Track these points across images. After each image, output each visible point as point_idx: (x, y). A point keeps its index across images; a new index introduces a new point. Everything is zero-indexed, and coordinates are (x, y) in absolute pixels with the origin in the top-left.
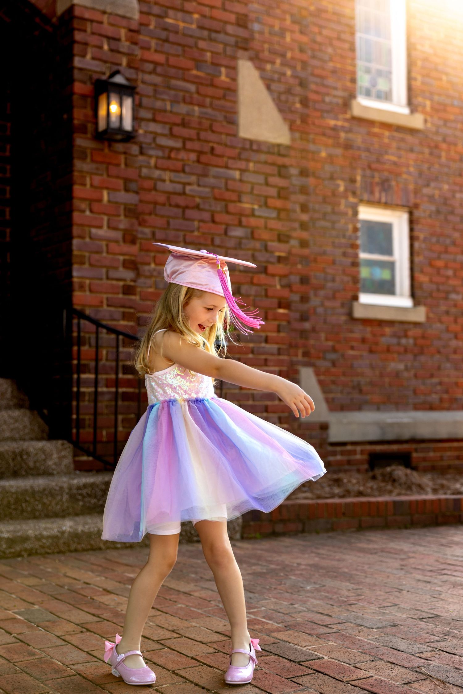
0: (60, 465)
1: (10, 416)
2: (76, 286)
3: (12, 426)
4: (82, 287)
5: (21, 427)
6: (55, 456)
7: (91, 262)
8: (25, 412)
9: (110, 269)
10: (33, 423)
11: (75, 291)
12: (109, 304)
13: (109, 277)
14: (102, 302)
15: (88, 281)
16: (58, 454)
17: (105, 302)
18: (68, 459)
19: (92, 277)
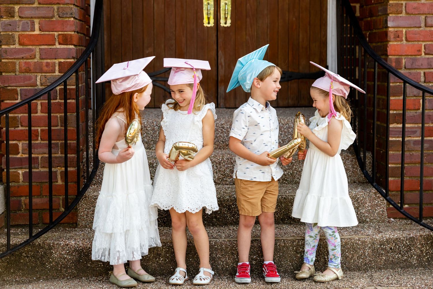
2: (391, 36)
4: (398, 37)
6: (368, 204)
7: (407, 11)
8: (347, 156)
9: (428, 15)
10: (355, 166)
11: (390, 41)
12: (426, 52)
13: (428, 25)
14: (420, 51)
15: (404, 30)
16: (370, 202)
17: (423, 50)
18: (381, 208)
19: (410, 26)
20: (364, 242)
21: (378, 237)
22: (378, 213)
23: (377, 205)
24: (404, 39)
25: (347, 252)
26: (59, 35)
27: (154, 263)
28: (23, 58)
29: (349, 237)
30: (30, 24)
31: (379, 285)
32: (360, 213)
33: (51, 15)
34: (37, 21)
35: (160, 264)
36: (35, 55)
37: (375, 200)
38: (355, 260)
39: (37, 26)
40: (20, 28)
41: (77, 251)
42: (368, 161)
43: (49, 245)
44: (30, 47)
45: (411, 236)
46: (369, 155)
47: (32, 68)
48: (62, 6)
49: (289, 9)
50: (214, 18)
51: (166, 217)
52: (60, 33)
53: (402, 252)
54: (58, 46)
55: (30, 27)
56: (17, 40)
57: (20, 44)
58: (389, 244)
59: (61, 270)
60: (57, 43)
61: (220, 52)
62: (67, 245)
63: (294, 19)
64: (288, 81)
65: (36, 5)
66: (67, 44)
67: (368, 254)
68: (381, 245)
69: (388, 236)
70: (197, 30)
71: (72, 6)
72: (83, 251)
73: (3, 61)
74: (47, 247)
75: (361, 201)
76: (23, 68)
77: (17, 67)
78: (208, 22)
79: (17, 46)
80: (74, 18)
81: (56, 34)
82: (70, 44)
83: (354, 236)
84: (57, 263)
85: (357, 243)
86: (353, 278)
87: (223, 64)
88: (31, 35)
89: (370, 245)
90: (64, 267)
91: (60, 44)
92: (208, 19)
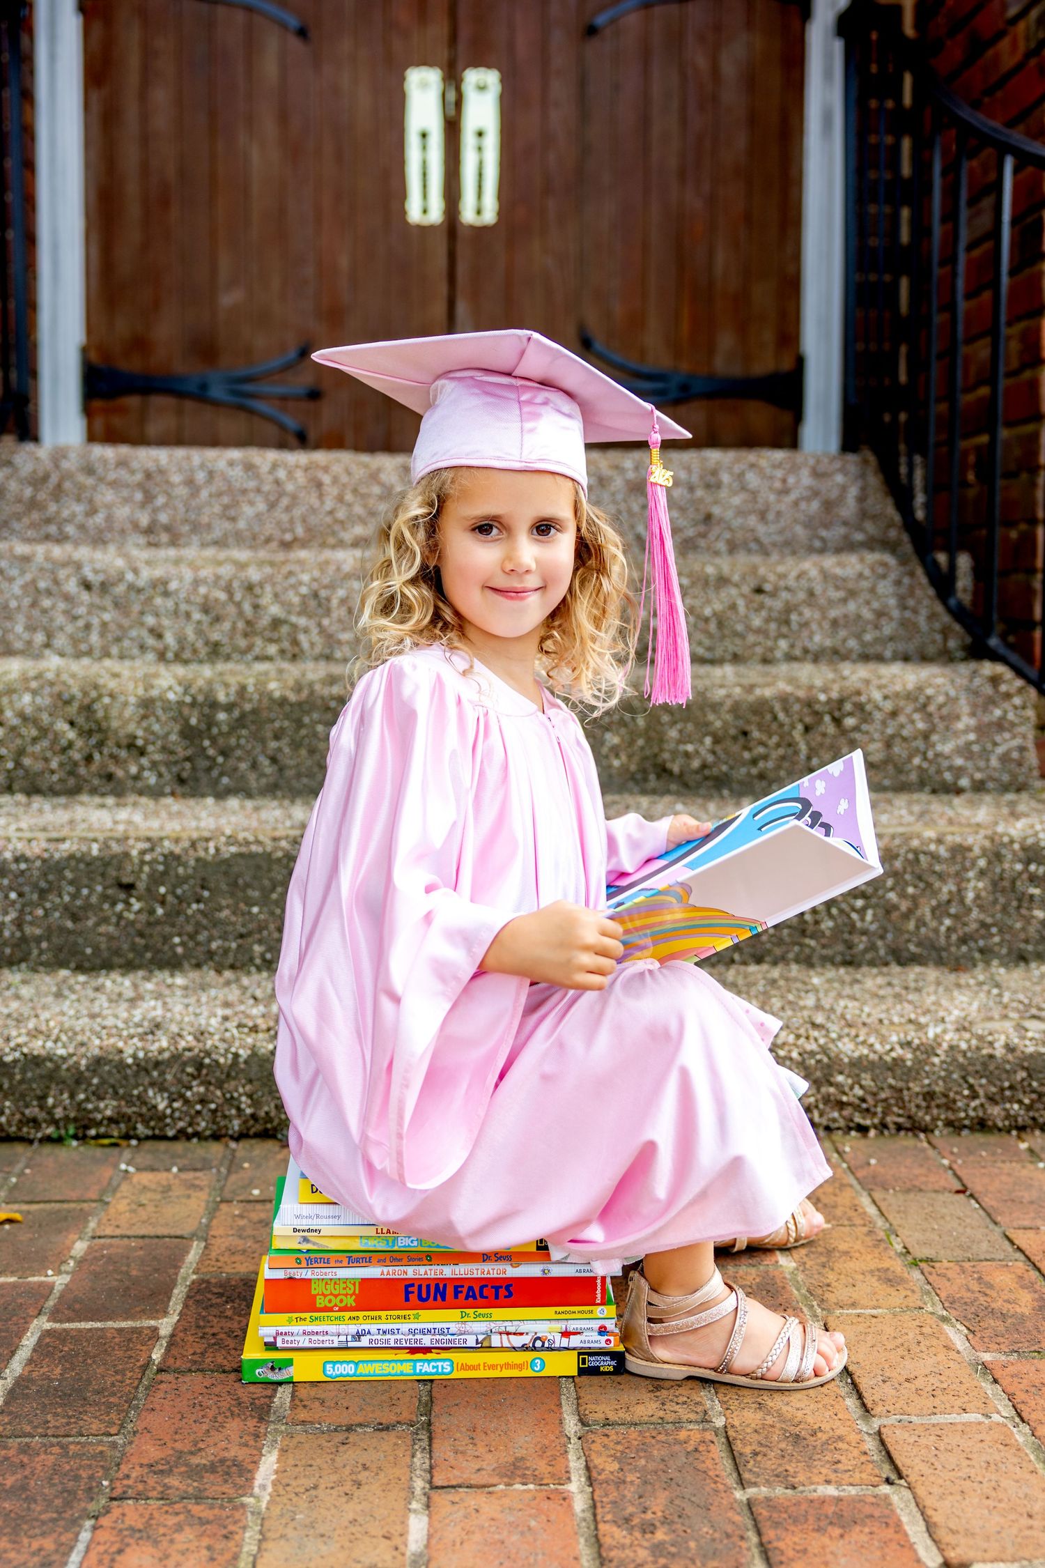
0: (985, 754)
1: (825, 575)
3: (833, 613)
5: (867, 614)
6: (966, 721)
8: (883, 564)
10: (911, 603)
16: (973, 714)
18: (1014, 737)
20: (959, 851)
21: (1017, 829)
22: (1005, 758)
23: (1000, 725)
25: (892, 889)
27: (105, 920)
29: (901, 830)
31: (1034, 1017)
32: (937, 755)
35: (132, 923)
37: (991, 707)
38: (921, 923)
42: (964, 582)
46: (964, 562)
49: (683, 170)
50: (443, 197)
51: (188, 759)
61: (461, 306)
63: (699, 203)
64: (677, 401)
67: (978, 897)
68: (1027, 863)
70: (387, 235)
75: (940, 708)
78: (424, 207)
83: (918, 827)
85: (932, 854)
86: (918, 990)
89: (982, 863)
92: (425, 195)
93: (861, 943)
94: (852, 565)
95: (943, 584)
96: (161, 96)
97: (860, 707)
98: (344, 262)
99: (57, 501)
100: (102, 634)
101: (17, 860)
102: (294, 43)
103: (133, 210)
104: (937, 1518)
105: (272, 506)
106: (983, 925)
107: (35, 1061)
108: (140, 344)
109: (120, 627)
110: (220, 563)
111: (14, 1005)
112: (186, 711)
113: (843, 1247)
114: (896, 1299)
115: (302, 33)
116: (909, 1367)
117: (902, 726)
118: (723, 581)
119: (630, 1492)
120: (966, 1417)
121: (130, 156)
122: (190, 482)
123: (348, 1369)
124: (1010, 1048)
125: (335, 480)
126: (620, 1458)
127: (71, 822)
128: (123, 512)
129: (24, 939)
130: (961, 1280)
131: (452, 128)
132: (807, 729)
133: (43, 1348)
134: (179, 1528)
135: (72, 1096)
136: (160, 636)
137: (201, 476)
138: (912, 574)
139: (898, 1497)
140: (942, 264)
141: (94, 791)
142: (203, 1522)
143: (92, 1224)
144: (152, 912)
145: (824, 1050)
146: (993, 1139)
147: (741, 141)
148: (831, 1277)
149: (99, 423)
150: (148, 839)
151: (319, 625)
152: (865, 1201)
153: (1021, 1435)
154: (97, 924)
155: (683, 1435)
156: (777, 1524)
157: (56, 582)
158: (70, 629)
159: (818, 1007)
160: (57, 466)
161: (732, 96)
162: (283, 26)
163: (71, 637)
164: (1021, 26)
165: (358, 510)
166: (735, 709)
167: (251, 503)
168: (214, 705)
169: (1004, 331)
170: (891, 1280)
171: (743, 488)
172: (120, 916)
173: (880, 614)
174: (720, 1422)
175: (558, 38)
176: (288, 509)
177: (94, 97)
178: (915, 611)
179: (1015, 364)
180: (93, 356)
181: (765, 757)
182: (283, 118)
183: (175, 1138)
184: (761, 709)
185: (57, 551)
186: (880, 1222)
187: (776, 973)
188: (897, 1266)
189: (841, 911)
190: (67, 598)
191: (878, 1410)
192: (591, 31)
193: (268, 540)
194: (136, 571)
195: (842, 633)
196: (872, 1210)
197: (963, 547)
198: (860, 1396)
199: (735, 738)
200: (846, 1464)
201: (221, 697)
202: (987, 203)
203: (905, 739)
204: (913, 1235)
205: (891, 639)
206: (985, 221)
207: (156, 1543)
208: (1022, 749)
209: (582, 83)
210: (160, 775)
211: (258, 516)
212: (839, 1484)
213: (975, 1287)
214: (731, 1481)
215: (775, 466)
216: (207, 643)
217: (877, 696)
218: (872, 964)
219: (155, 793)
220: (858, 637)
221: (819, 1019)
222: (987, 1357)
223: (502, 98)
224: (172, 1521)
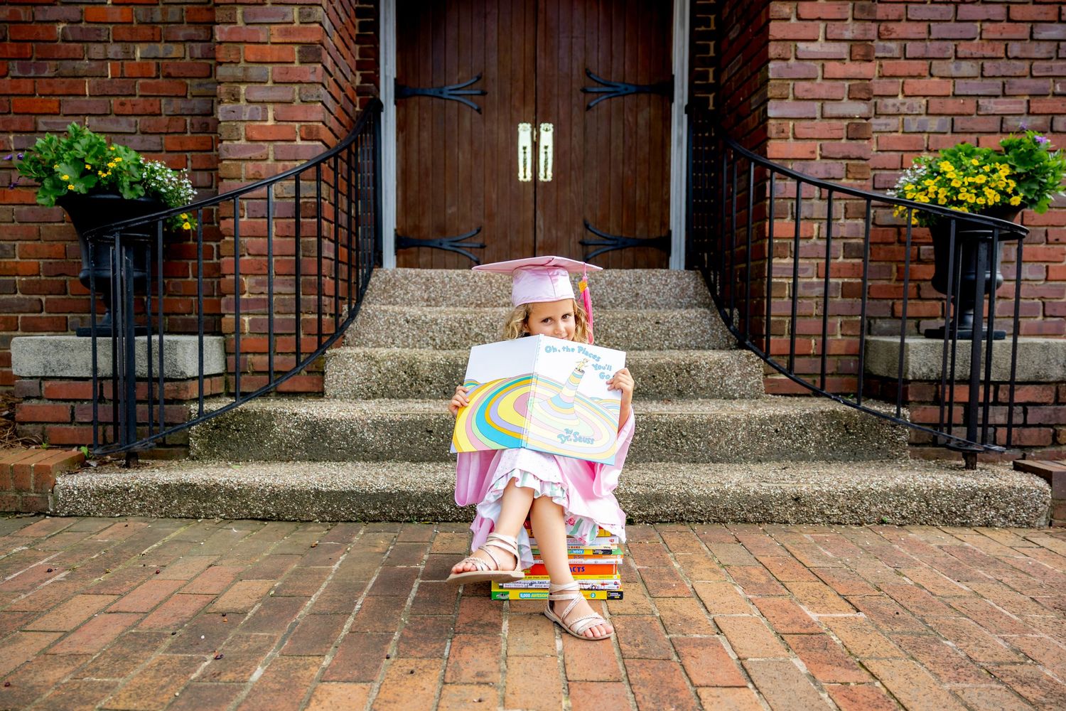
0: (744, 385)
1: (682, 317)
2: (772, 133)
3: (686, 331)
4: (782, 132)
5: (698, 332)
6: (737, 372)
7: (796, 93)
8: (704, 313)
9: (827, 102)
10: (715, 327)
11: (770, 139)
12: (824, 154)
13: (826, 115)
14: (813, 152)
15: (791, 123)
16: (740, 370)
17: (818, 152)
19: (799, 116)
20: (736, 420)
21: (757, 412)
22: (752, 386)
23: (750, 374)
24: (790, 135)
26: (301, 126)
27: (422, 444)
28: (250, 159)
30: (260, 110)
33: (289, 98)
34: (270, 108)
35: (432, 445)
36: (268, 155)
37: (746, 367)
38: (721, 447)
39: (270, 115)
40: (247, 116)
41: (310, 424)
42: (736, 319)
43: (269, 413)
44: (262, 143)
45: (807, 412)
46: (736, 312)
47: (263, 172)
48: (305, 85)
49: (623, 160)
50: (532, 172)
51: (448, 385)
52: (303, 124)
53: (793, 436)
54: (299, 142)
55: (260, 114)
56: (243, 134)
57: (248, 140)
58: (773, 424)
59: (286, 451)
60: (298, 139)
61: (538, 213)
62: (296, 414)
63: (630, 172)
64: (621, 249)
65: (270, 84)
66: (312, 140)
67: (742, 438)
68: (761, 425)
69: (772, 412)
70: (510, 185)
71: (320, 86)
72: (317, 423)
73: (224, 162)
74: (265, 416)
75: (727, 367)
76: (251, 172)
77: (243, 171)
78: (524, 175)
79: (243, 142)
80: (322, 102)
81: (297, 125)
82: (315, 140)
84: (281, 441)
85: (725, 422)
86: (721, 472)
87: (542, 227)
88: (261, 126)
89: (744, 425)
90: (291, 447)
91: (302, 139)
92: (525, 171)
93: (699, 454)
94: (692, 313)
95: (728, 321)
96: (425, 135)
97: (698, 367)
98: (494, 196)
99: (394, 289)
100: (413, 340)
101: (390, 422)
102: (476, 114)
103: (415, 178)
104: (735, 645)
105: (473, 291)
106: (745, 448)
107: (403, 493)
108: (417, 228)
109: (420, 336)
110: (456, 313)
111: (393, 473)
112: (447, 368)
113: (697, 561)
114: (717, 577)
115: (479, 111)
116: (723, 599)
117: (713, 374)
118: (644, 319)
119: (629, 635)
120: (744, 615)
121: (414, 157)
122: (443, 282)
123: (528, 596)
124: (756, 493)
125: (497, 281)
126: (625, 625)
127: (409, 408)
128: (418, 293)
129: (393, 450)
130: (740, 572)
131: (536, 145)
132: (677, 375)
133: (421, 587)
134: (479, 642)
135: (416, 506)
136: (434, 340)
137: (447, 280)
138: (716, 317)
139: (721, 638)
140: (727, 199)
141: (413, 397)
142: (487, 640)
143: (428, 550)
144: (439, 441)
145: (687, 493)
146: (749, 526)
147: (646, 149)
148: (693, 570)
149: (401, 259)
150: (437, 414)
151: (493, 336)
152: (703, 546)
153: (763, 621)
154: (419, 445)
155: (646, 618)
156: (680, 645)
157: (396, 320)
158: (401, 337)
159: (684, 477)
160: (394, 277)
161: (642, 131)
162: (472, 107)
163: (402, 340)
164: (757, 112)
165: (505, 292)
166: (650, 368)
167: (465, 290)
168: (457, 365)
169: (751, 226)
170: (714, 572)
171: (651, 284)
172: (427, 442)
173: (703, 332)
174: (658, 615)
175: (576, 110)
176: (479, 292)
177: (400, 135)
178: (717, 331)
179: (755, 239)
180: (399, 232)
181: (661, 385)
182: (472, 143)
183: (452, 521)
184: (660, 367)
185: (397, 308)
186: (709, 553)
187: (667, 465)
188: (717, 567)
189: (692, 443)
190: (400, 326)
191: (713, 612)
192: (589, 108)
193: (472, 304)
194: (425, 316)
195: (689, 339)
196: (706, 549)
197: (735, 306)
198: (706, 608)
199: (650, 378)
200: (703, 628)
201: (460, 363)
202: (744, 177)
203: (714, 379)
204: (721, 556)
205: (708, 341)
206: (743, 184)
207: (473, 646)
208: (759, 383)
209: (585, 128)
210: (437, 391)
211: (468, 294)
212: (701, 634)
213: (744, 574)
214: (664, 632)
215: (662, 275)
216: (451, 343)
217: (703, 362)
218: (703, 462)
219: (436, 398)
220: (695, 340)
221: (685, 481)
222: (750, 597)
223: (554, 133)
224: (477, 640)
